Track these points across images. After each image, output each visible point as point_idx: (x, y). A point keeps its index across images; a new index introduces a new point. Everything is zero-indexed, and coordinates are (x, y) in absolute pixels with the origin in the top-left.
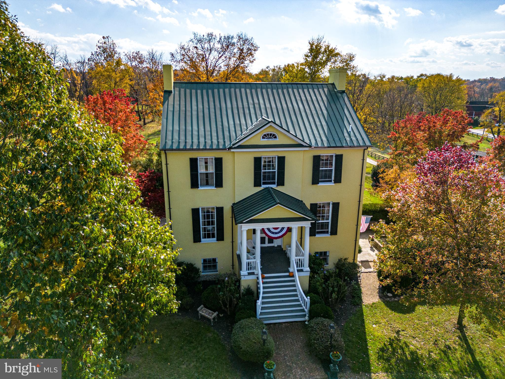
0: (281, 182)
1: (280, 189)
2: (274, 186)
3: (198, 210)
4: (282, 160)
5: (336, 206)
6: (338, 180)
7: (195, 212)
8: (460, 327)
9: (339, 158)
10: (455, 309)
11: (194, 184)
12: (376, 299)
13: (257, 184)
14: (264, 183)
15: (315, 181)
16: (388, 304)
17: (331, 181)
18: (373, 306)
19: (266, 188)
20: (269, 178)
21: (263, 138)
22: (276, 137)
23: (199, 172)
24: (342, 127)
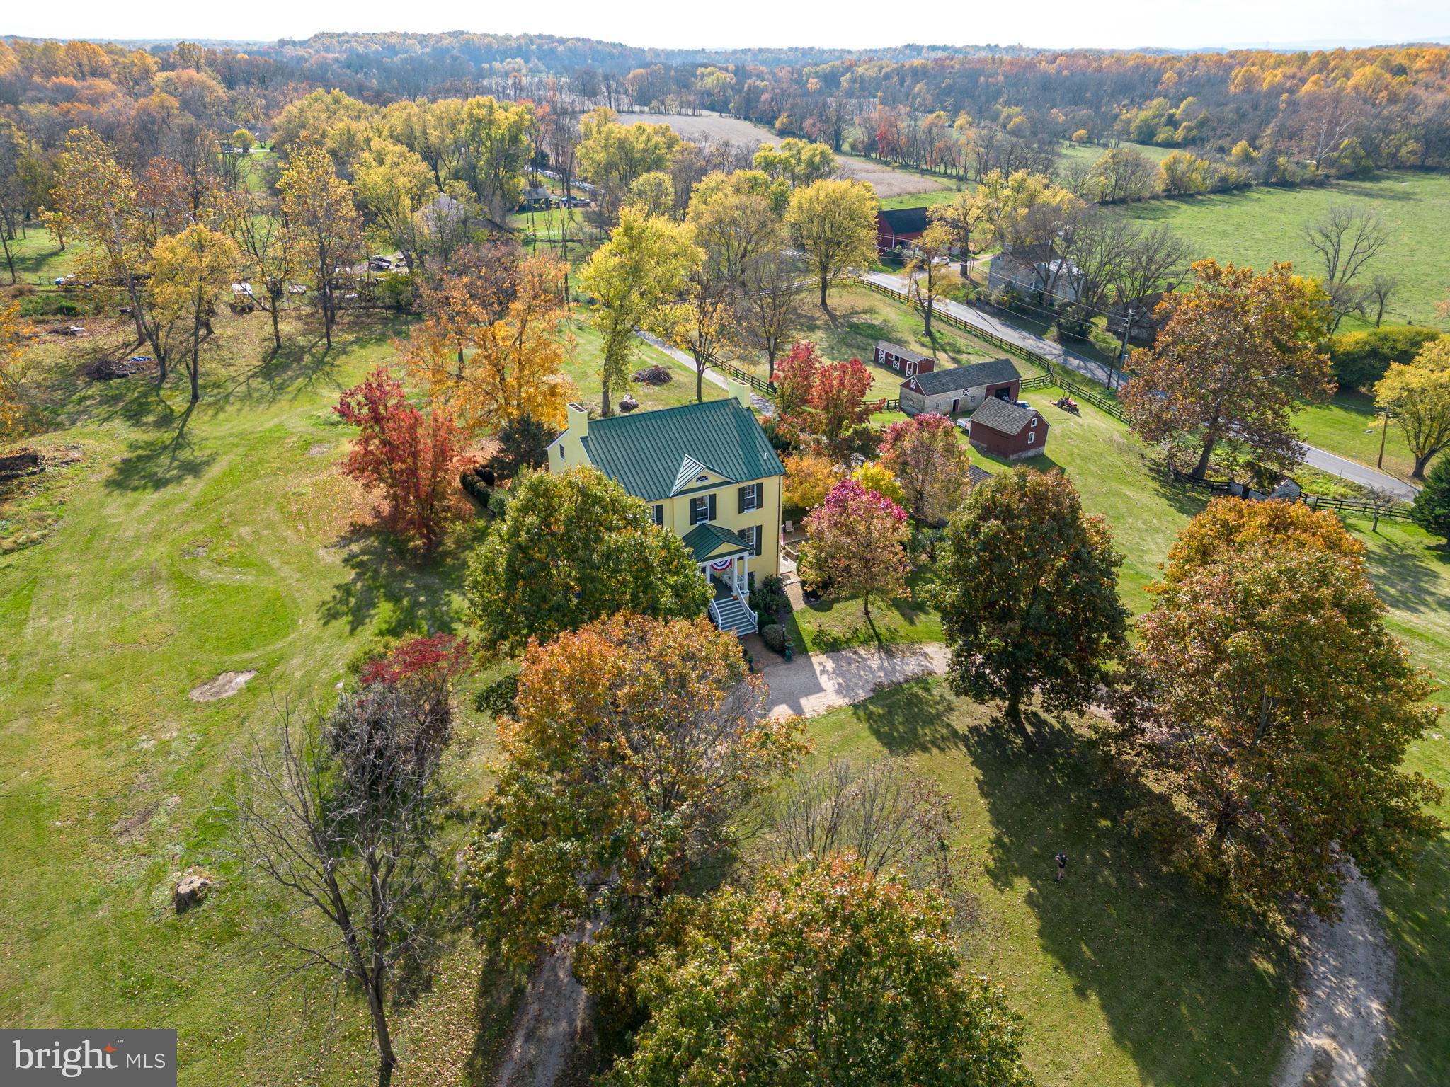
0: (713, 517)
1: (712, 523)
2: (707, 522)
4: (713, 498)
5: (759, 528)
6: (760, 506)
8: (867, 613)
9: (760, 486)
10: (860, 603)
12: (803, 605)
13: (694, 520)
14: (699, 521)
15: (741, 511)
16: (812, 607)
17: (754, 507)
18: (802, 611)
19: (701, 524)
20: (703, 515)
21: (697, 481)
22: (707, 478)
24: (757, 454)
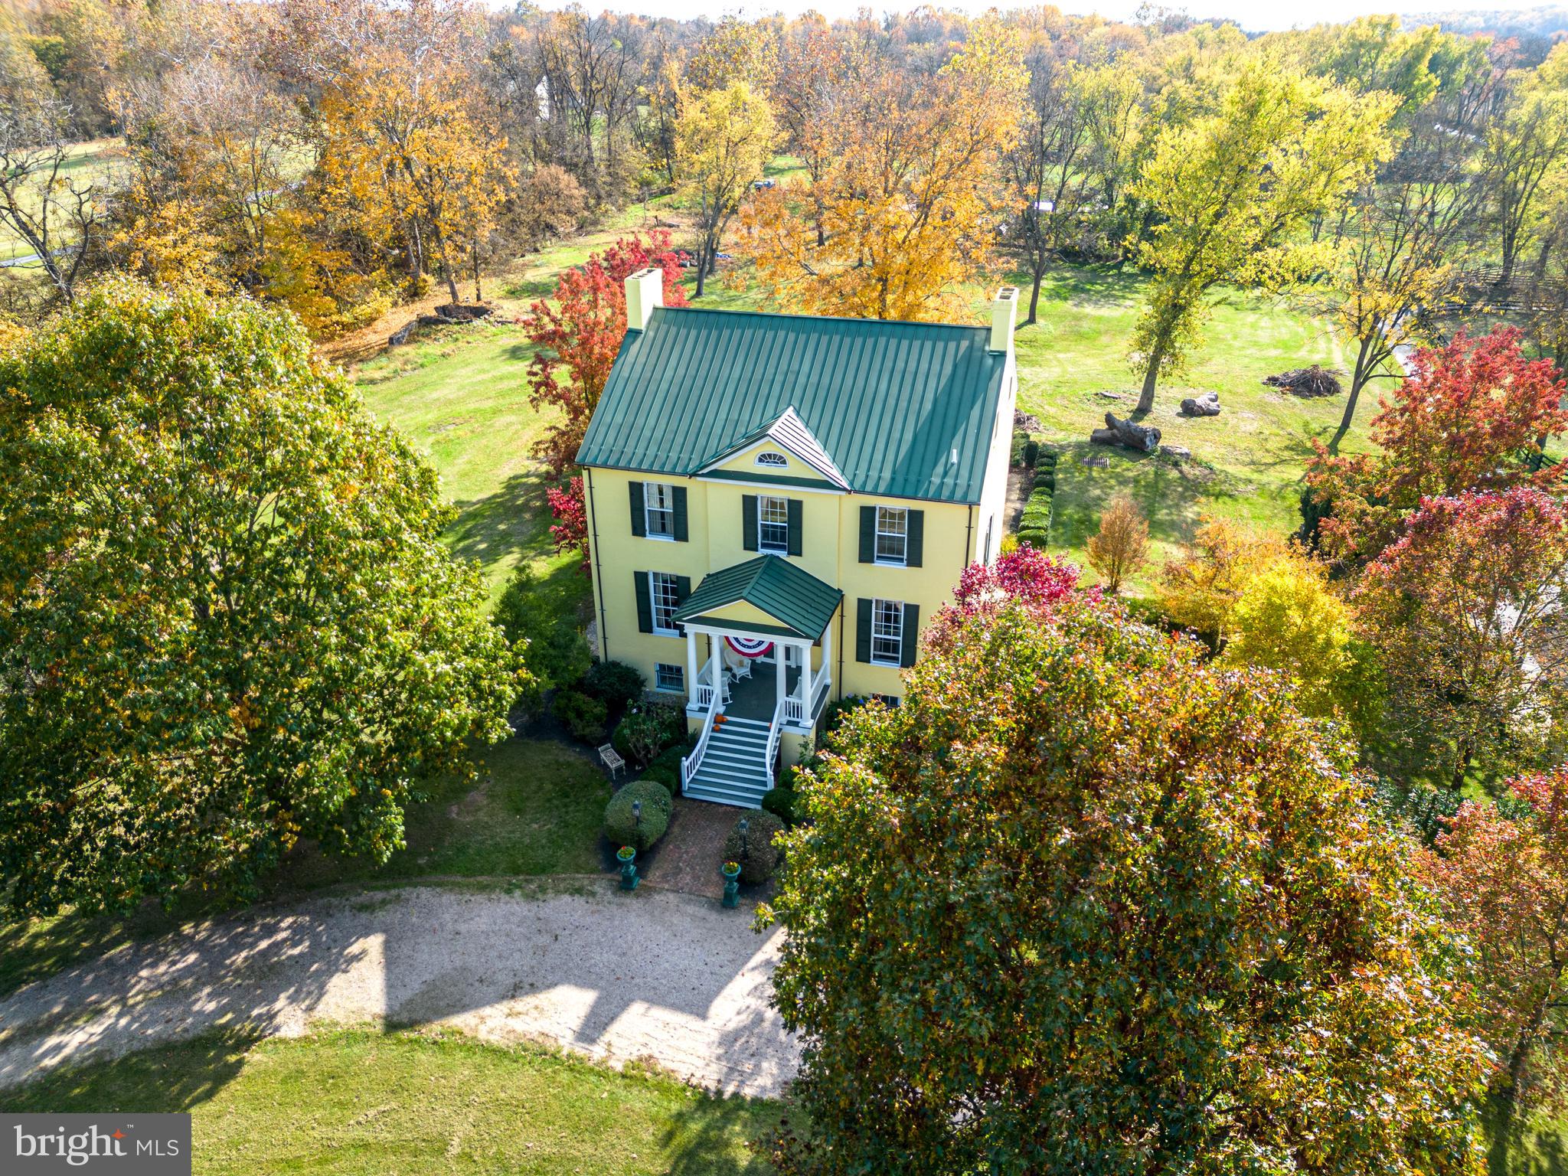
0: (796, 548)
1: (793, 560)
2: (782, 554)
3: (646, 575)
4: (796, 507)
5: (912, 611)
6: (915, 560)
7: (641, 578)
9: (916, 518)
11: (638, 530)
13: (749, 544)
14: (764, 546)
15: (865, 556)
17: (901, 560)
19: (766, 556)
20: (773, 538)
21: (760, 460)
22: (784, 462)
23: (647, 508)
